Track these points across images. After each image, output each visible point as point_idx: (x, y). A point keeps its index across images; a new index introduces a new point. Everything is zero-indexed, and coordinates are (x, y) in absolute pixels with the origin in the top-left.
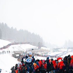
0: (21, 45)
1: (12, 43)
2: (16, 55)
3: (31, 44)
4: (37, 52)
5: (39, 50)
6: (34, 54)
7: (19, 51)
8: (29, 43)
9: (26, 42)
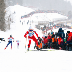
0: (47, 13)
1: (35, 11)
2: (40, 27)
3: (59, 13)
4: (67, 24)
5: (70, 21)
6: (63, 26)
7: (44, 22)
8: (56, 12)
9: (53, 10)
